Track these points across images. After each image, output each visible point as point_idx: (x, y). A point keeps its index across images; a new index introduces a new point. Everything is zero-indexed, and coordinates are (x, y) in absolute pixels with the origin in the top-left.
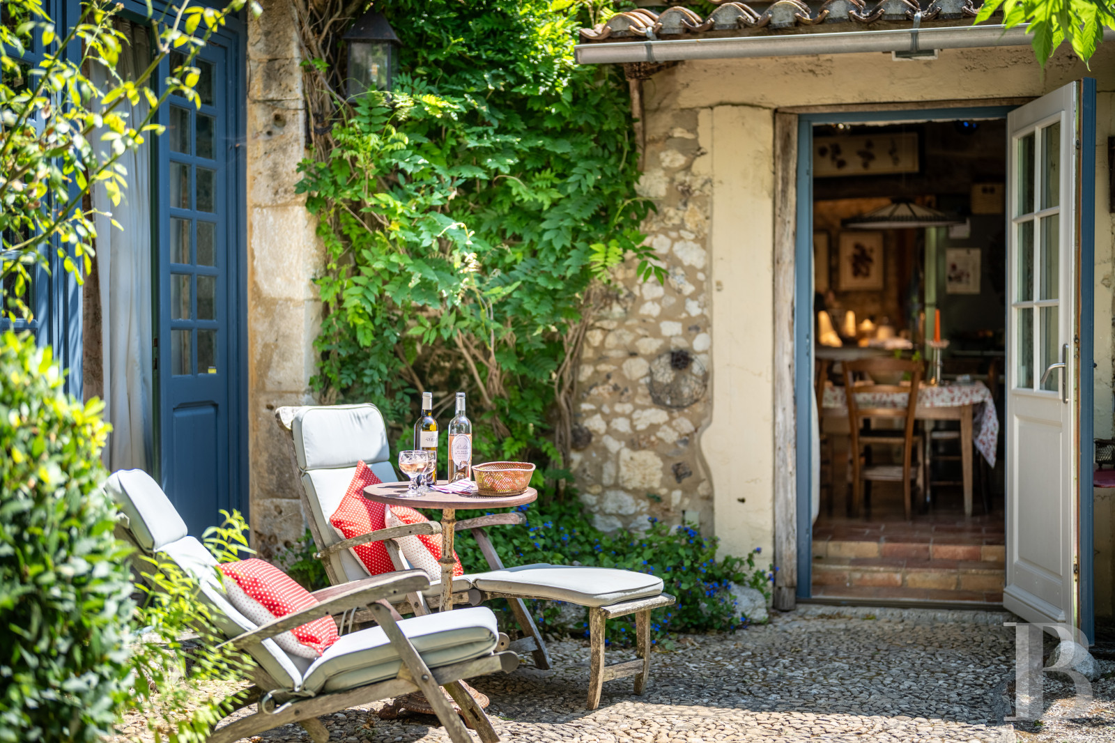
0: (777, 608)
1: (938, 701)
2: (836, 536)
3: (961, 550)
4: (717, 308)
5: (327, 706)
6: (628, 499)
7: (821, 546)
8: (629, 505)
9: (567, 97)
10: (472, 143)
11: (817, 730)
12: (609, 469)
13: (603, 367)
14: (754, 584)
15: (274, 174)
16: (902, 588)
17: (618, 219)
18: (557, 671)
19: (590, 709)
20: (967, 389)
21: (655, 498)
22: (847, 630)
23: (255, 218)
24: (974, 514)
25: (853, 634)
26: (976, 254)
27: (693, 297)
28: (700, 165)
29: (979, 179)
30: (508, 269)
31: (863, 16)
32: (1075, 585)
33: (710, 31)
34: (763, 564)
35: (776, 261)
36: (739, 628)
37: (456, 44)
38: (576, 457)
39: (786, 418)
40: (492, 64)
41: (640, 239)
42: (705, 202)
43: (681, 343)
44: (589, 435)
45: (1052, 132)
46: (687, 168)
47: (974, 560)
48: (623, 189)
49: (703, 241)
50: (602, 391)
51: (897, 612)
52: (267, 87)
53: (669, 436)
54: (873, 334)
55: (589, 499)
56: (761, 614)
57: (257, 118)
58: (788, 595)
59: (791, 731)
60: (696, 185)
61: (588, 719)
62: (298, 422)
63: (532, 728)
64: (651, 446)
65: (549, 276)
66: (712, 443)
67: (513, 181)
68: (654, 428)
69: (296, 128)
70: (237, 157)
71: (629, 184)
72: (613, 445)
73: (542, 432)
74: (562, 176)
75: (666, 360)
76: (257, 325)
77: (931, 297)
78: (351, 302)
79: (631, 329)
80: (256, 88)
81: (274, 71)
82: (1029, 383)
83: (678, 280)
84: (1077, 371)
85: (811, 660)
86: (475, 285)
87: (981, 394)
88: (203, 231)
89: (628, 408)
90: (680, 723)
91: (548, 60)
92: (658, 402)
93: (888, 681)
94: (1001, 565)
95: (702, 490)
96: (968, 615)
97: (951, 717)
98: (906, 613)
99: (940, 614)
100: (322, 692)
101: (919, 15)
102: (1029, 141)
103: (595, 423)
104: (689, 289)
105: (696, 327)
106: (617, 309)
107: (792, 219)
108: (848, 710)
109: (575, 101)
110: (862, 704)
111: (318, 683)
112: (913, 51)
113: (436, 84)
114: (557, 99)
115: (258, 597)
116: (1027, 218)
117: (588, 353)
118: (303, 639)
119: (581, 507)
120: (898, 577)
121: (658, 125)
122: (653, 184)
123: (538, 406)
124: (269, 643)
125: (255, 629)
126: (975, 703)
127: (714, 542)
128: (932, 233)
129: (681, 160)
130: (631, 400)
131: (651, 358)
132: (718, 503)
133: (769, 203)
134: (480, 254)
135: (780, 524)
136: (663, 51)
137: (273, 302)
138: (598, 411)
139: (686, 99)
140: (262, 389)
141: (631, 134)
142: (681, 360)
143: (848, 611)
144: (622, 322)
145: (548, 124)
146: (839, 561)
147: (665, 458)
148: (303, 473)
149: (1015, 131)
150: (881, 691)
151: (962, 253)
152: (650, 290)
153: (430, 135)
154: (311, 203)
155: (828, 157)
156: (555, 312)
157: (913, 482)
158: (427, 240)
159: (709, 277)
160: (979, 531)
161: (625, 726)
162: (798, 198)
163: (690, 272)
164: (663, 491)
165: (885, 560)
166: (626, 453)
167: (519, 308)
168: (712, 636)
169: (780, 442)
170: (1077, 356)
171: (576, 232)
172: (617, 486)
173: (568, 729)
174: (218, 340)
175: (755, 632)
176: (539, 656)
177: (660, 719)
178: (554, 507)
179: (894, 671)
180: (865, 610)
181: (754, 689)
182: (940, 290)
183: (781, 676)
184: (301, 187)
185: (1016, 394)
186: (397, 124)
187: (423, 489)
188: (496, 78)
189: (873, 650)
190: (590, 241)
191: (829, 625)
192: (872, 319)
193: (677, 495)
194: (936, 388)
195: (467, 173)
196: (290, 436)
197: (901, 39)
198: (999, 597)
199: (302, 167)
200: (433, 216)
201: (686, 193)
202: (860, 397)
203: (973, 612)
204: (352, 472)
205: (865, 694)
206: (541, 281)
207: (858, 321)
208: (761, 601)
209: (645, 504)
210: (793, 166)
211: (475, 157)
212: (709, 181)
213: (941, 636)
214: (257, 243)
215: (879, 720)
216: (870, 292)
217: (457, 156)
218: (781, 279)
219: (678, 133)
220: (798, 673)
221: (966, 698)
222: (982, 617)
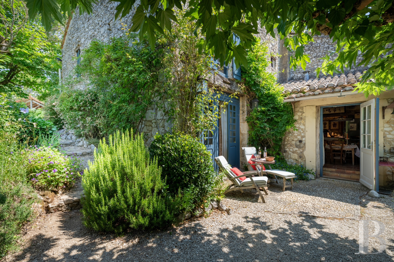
0: (316, 177)
1: (345, 198)
2: (328, 167)
3: (351, 172)
4: (306, 134)
5: (243, 188)
6: (292, 160)
7: (325, 169)
8: (292, 161)
9: (283, 107)
10: (269, 113)
11: (320, 200)
12: (289, 156)
13: (288, 142)
14: (312, 174)
15: (243, 119)
16: (340, 177)
17: (290, 122)
18: (279, 184)
19: (283, 191)
20: (353, 146)
21: (297, 160)
22: (329, 182)
23: (241, 124)
24: (354, 165)
25: (330, 183)
26: (356, 124)
27: (302, 133)
28: (304, 115)
29: (356, 113)
30: (274, 129)
31: (331, 92)
32: (374, 181)
33: (304, 96)
34: (314, 171)
35: (316, 128)
36: (310, 180)
37: (266, 101)
38: (284, 154)
39: (318, 150)
40: (272, 103)
41: (294, 125)
42: (305, 120)
43: (301, 139)
44: (286, 151)
45: (370, 107)
46: (302, 115)
47: (354, 173)
48: (291, 118)
49: (304, 125)
50: (288, 145)
51: (338, 180)
52: (242, 108)
53: (299, 152)
54: (337, 135)
55: (286, 160)
56: (313, 178)
57: (241, 112)
58: (319, 176)
59: (316, 200)
60: (303, 117)
61: (283, 193)
62: (244, 149)
63: (274, 193)
64: (296, 153)
65: (280, 130)
66: (306, 153)
67: (274, 118)
68: (296, 151)
69: (246, 113)
70: (238, 117)
71: (292, 118)
72: (290, 153)
73: (279, 151)
74: (282, 117)
75: (298, 141)
76: (241, 137)
77: (347, 131)
78: (252, 134)
79: (293, 137)
80: (241, 108)
81: (243, 106)
82: (365, 147)
83: (300, 130)
84: (375, 146)
85: (321, 187)
86: (269, 132)
87: (356, 146)
88: (234, 126)
89: (292, 148)
90: (297, 195)
91: (280, 102)
92: (297, 147)
93: (335, 193)
94: (359, 175)
95: (304, 159)
96: (352, 182)
97: (347, 202)
98: (340, 181)
99: (347, 182)
100: (243, 186)
101: (342, 90)
102: (365, 108)
103: (287, 150)
104: (302, 132)
105: (303, 137)
106: (291, 134)
107: (319, 122)
108: (327, 198)
109: (284, 107)
110: (330, 196)
111: (242, 185)
112: (341, 96)
113: (263, 106)
114: (281, 107)
115: (235, 173)
116: (364, 120)
117: (286, 140)
118: (240, 179)
119: (285, 161)
120: (339, 175)
121: (297, 109)
122: (296, 117)
123: (278, 147)
124: (236, 179)
125: (234, 177)
126: (352, 199)
127: (306, 167)
128: (347, 122)
129: (301, 114)
130: (293, 147)
131: (296, 141)
132: (306, 162)
133: (315, 119)
134: (269, 128)
135: (317, 165)
136: (297, 100)
137: (243, 134)
138: (288, 148)
139: (301, 105)
140: (241, 144)
141: (293, 111)
142: (300, 141)
143: (329, 179)
144: (291, 136)
145: (280, 110)
146: (328, 171)
147: (298, 155)
148: (245, 155)
149: (362, 107)
150: (333, 195)
151: (353, 124)
152: (296, 132)
153: (263, 113)
154: (248, 122)
155: (328, 111)
156: (281, 135)
157: (343, 159)
158: (262, 126)
159: (305, 130)
160: (355, 168)
161: (288, 195)
162: (320, 118)
163: (302, 129)
164: (298, 159)
165: (336, 172)
166: (292, 154)
167: (275, 135)
168: (305, 181)
169: (317, 154)
170: (375, 144)
171: (284, 125)
172: (290, 158)
173: (279, 194)
174: (236, 139)
175: (312, 181)
176: (277, 182)
177: (294, 194)
178: (281, 160)
179: (336, 191)
180: (333, 179)
181: (311, 191)
182: (348, 130)
183: (316, 189)
184: (246, 120)
185: (362, 148)
186: (258, 112)
187: (258, 160)
188: (272, 105)
189: (333, 187)
190: (286, 126)
191: (325, 181)
192: (337, 133)
193: (300, 160)
194: (347, 146)
195: (268, 118)
196: (244, 151)
197: (339, 94)
198: (359, 180)
199: (246, 118)
200: (263, 123)
201: (301, 118)
202: (332, 147)
203: (353, 182)
204: (251, 156)
205: (330, 195)
206: (278, 131)
207: (334, 134)
208: (313, 176)
209: (295, 161)
210: (319, 114)
211: (269, 115)
212: (305, 117)
213: (346, 185)
214: (241, 127)
215: (332, 201)
216: (336, 129)
217: (267, 115)
218: (317, 130)
219: (300, 110)
220: (319, 189)
221: (350, 198)
222: (355, 183)
